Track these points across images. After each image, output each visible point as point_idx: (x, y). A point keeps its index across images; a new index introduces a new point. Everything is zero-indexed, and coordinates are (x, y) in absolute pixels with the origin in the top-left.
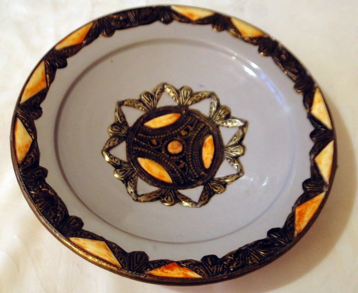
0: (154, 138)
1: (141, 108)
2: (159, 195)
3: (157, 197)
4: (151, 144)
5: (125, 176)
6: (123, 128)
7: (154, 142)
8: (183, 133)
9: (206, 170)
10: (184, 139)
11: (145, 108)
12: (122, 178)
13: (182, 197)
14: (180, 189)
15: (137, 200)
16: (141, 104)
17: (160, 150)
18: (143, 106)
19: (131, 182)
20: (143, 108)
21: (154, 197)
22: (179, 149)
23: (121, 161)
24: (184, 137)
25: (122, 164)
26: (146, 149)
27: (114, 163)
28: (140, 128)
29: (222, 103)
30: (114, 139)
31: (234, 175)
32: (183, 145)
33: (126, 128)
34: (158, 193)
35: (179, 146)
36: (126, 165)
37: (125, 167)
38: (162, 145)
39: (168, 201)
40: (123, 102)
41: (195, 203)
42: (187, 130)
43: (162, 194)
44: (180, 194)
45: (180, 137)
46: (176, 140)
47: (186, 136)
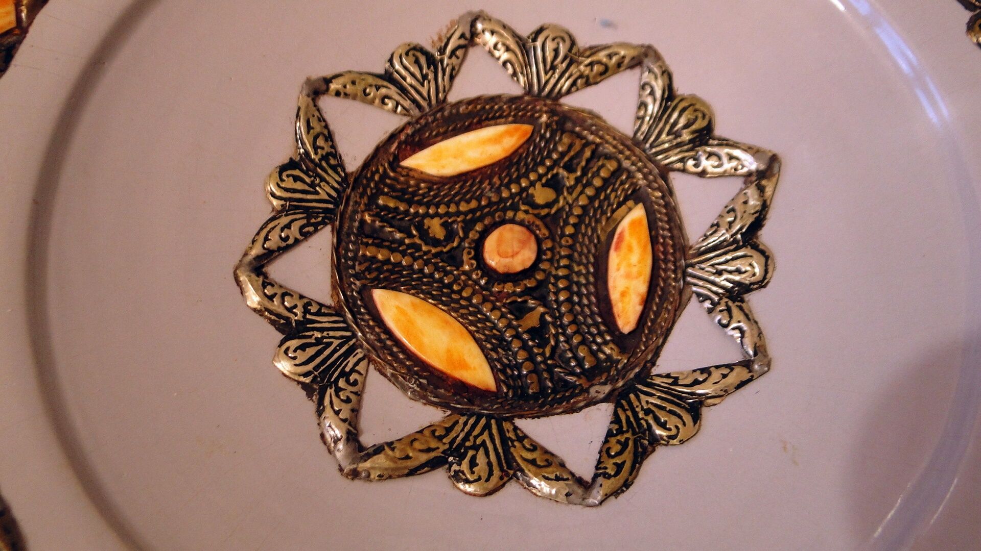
0: (437, 215)
1: (390, 104)
3: (433, 455)
4: (424, 234)
5: (316, 368)
6: (323, 179)
7: (436, 228)
8: (542, 195)
9: (622, 341)
10: (542, 218)
11: (407, 103)
12: (306, 375)
13: (529, 456)
16: (393, 91)
17: (454, 259)
18: (397, 97)
20: (398, 104)
21: (424, 458)
22: (525, 257)
24: (544, 212)
25: (308, 316)
28: (385, 175)
29: (682, 88)
31: (730, 367)
32: (539, 242)
33: (333, 178)
35: (523, 244)
37: (321, 330)
38: (462, 240)
39: (475, 477)
40: (327, 81)
41: (580, 481)
42: (555, 184)
44: (522, 438)
45: (526, 212)
46: (512, 221)
47: (549, 205)
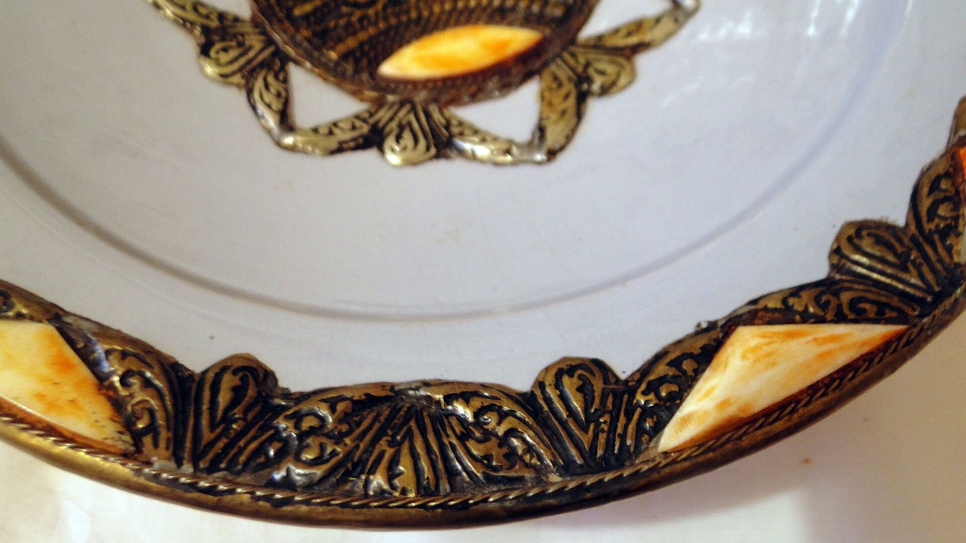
2: (568, 87)
14: (579, 29)
15: (552, 154)
19: (461, 134)
23: (357, 117)
25: (371, 121)
26: (363, 28)
27: (353, 140)
30: (259, 84)
34: (560, 85)
36: (383, 115)
37: (391, 120)
43: (570, 79)
